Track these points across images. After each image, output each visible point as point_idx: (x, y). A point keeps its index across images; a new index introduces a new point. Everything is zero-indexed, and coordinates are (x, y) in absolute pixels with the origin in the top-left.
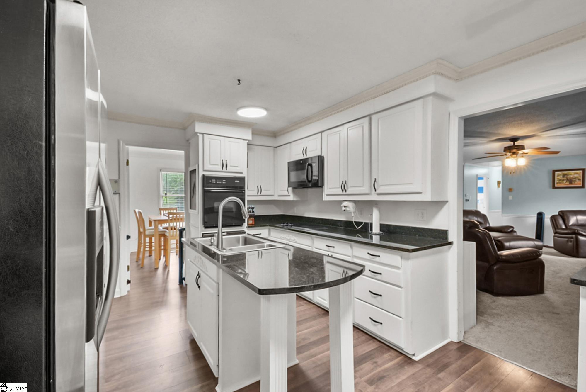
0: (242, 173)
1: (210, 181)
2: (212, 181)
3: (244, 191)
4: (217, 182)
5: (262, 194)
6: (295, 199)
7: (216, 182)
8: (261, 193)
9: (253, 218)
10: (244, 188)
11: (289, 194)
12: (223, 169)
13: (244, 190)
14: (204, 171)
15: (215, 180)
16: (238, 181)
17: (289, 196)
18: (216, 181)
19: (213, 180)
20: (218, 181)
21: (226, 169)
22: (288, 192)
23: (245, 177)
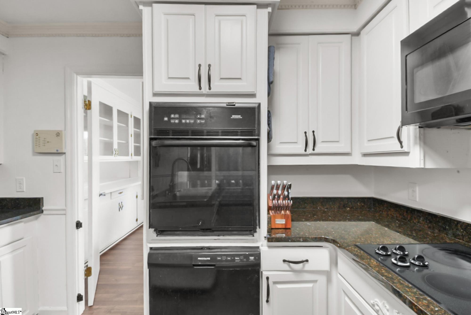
0: (253, 95)
1: (166, 119)
2: (170, 119)
3: (254, 143)
4: (184, 121)
5: (317, 150)
6: (430, 165)
7: (180, 121)
8: (314, 150)
9: (288, 212)
10: (259, 135)
11: (405, 149)
12: (200, 88)
13: (258, 140)
14: (155, 95)
15: (177, 116)
16: (239, 117)
17: (406, 154)
18: (180, 119)
19: (172, 116)
20: (186, 119)
21: (210, 89)
22: (401, 143)
23: (259, 105)
